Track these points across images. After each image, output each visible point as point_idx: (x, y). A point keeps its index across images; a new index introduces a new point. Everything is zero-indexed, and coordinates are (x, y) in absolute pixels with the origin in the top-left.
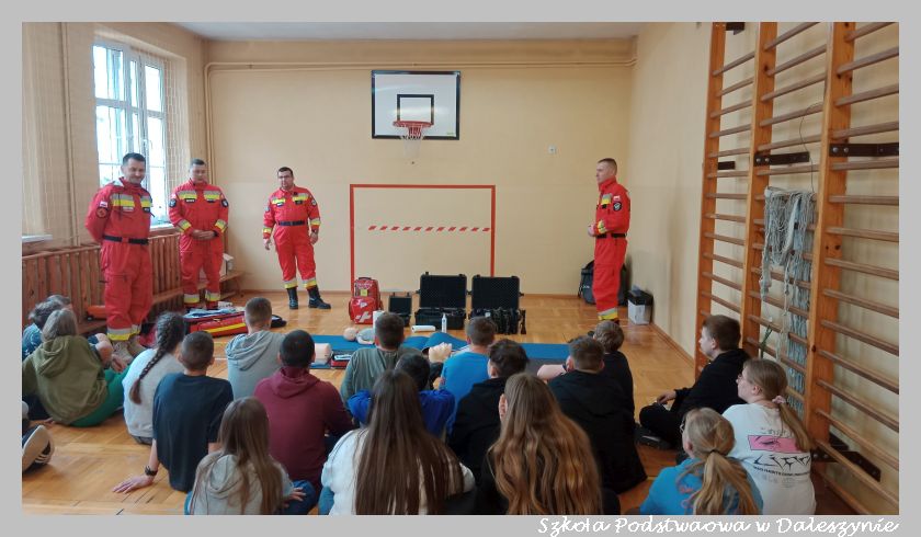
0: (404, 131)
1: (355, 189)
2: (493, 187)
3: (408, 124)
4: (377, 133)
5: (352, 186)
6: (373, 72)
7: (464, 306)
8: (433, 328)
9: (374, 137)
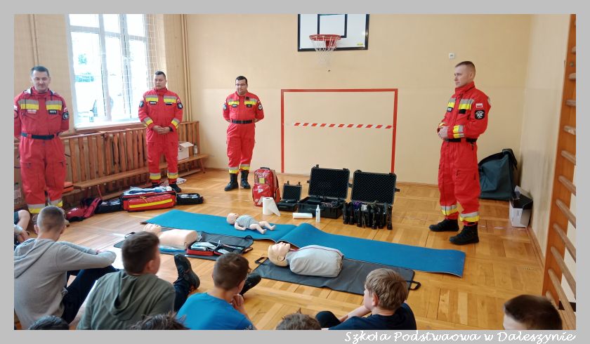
0: (322, 44)
1: (286, 94)
2: (396, 91)
3: (327, 37)
4: (302, 48)
5: (283, 91)
7: (345, 196)
8: (310, 215)
9: (299, 50)
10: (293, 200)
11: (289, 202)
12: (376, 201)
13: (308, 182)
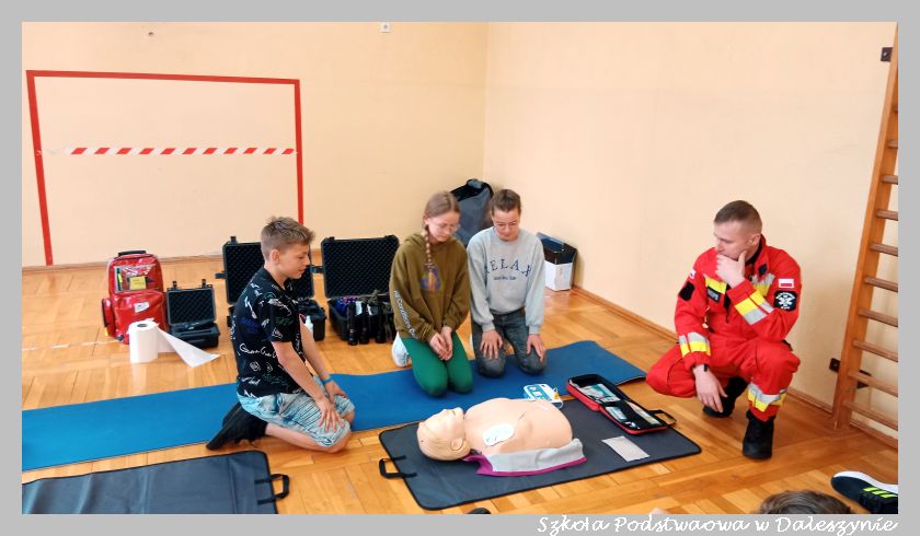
2: (296, 83)
10: (204, 322)
11: (197, 328)
12: (376, 291)
13: (219, 276)
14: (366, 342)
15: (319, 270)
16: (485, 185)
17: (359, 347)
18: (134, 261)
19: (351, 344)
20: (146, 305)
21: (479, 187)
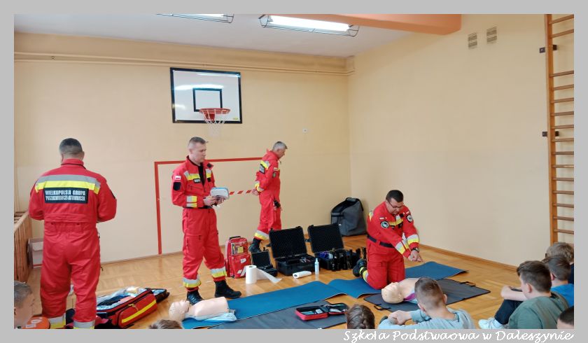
0: (204, 117)
1: (159, 166)
3: (204, 110)
4: (177, 119)
5: (156, 164)
6: (172, 69)
8: (309, 272)
9: (174, 121)
12: (333, 249)
13: (268, 246)
14: (339, 270)
15: (308, 241)
16: (357, 200)
17: (338, 272)
18: (238, 241)
19: (334, 271)
20: (244, 260)
21: (354, 201)
